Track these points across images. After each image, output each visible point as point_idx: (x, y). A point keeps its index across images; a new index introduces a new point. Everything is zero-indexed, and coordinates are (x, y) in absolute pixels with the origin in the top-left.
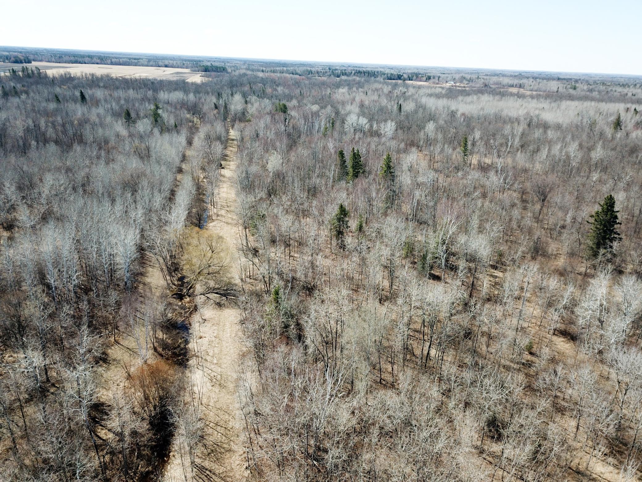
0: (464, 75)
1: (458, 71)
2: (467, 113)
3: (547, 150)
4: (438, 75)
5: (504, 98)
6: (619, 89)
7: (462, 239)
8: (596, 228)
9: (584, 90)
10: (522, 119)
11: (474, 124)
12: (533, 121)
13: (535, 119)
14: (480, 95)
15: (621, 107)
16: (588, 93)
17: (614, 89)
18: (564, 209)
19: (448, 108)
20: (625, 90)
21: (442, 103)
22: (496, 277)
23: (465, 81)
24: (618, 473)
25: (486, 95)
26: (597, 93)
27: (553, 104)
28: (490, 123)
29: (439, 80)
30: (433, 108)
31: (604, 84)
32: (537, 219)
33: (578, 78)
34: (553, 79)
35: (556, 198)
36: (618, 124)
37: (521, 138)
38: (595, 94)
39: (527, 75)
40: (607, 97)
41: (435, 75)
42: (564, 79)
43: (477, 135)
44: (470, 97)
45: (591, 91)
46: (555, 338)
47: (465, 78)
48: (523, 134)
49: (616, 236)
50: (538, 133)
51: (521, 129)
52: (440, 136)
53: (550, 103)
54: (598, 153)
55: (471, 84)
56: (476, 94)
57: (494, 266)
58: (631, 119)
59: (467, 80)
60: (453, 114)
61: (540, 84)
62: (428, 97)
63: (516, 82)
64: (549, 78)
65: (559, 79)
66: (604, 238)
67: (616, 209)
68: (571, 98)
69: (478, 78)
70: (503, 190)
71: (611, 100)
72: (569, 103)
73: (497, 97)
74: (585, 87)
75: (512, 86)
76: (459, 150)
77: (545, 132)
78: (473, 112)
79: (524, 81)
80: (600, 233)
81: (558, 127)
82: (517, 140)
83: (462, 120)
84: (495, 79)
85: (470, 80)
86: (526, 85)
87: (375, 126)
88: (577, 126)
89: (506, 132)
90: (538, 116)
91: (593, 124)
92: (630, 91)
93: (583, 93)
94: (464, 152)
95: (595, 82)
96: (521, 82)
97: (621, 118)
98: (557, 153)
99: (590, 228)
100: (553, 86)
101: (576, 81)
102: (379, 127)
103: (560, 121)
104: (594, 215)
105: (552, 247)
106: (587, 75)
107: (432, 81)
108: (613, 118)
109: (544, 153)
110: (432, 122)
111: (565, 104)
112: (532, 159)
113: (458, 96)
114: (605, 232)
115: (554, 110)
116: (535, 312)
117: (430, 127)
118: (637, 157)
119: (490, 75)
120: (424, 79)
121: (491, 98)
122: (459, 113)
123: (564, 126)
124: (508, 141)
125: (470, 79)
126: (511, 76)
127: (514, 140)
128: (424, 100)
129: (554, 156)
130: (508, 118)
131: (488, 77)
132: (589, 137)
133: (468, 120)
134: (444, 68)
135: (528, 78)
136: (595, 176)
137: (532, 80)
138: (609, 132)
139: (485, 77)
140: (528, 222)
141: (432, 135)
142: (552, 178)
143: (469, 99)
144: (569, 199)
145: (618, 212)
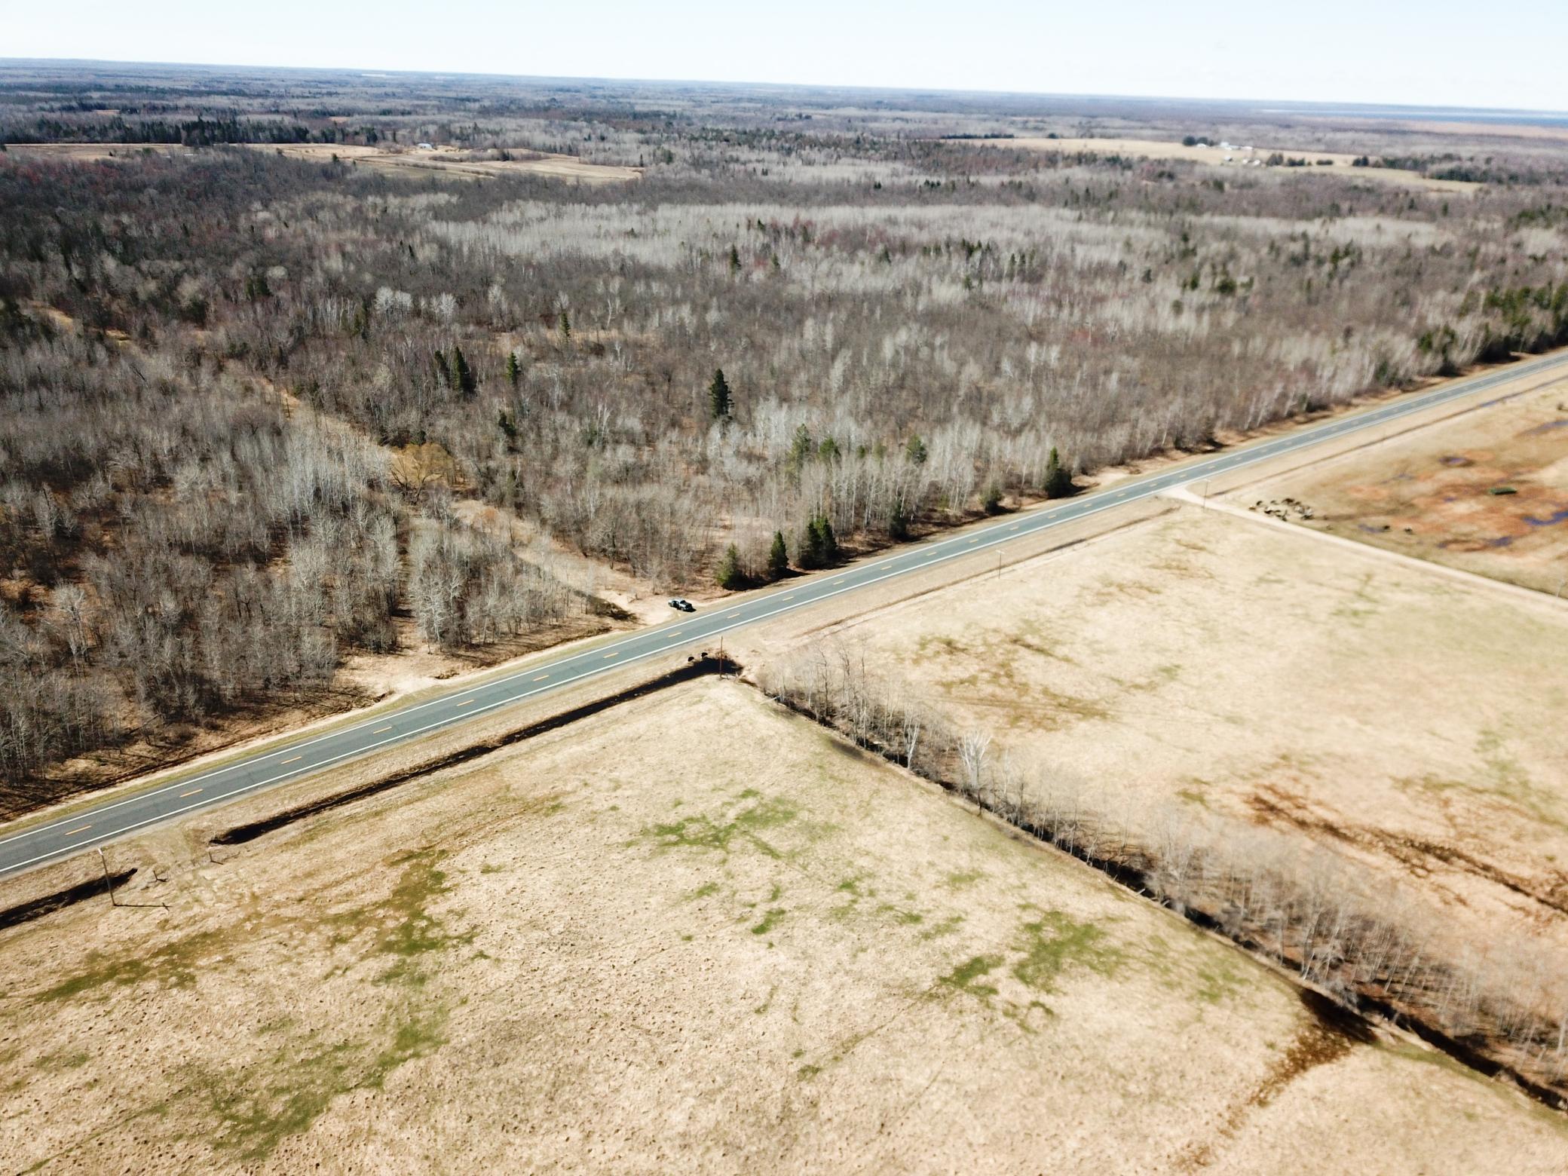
3: (657, 314)
6: (744, 154)
9: (686, 163)
16: (693, 174)
17: (735, 155)
18: (689, 387)
23: (452, 141)
27: (646, 220)
29: (395, 139)
32: (668, 401)
35: (680, 376)
37: (621, 298)
43: (564, 299)
44: (506, 209)
45: (698, 163)
47: (449, 132)
49: (729, 402)
50: (639, 288)
58: (754, 242)
60: (510, 262)
63: (558, 139)
66: (721, 405)
68: (668, 191)
70: (626, 375)
77: (648, 284)
80: (717, 402)
82: (617, 301)
86: (581, 151)
87: (423, 303)
89: (600, 291)
93: (685, 175)
99: (710, 400)
100: (631, 149)
102: (429, 303)
104: (711, 388)
105: (685, 421)
112: (642, 329)
113: (486, 210)
117: (497, 294)
127: (614, 302)
129: (668, 324)
133: (539, 272)
135: (575, 117)
138: (725, 273)
140: (661, 402)
142: (672, 355)
144: (691, 376)
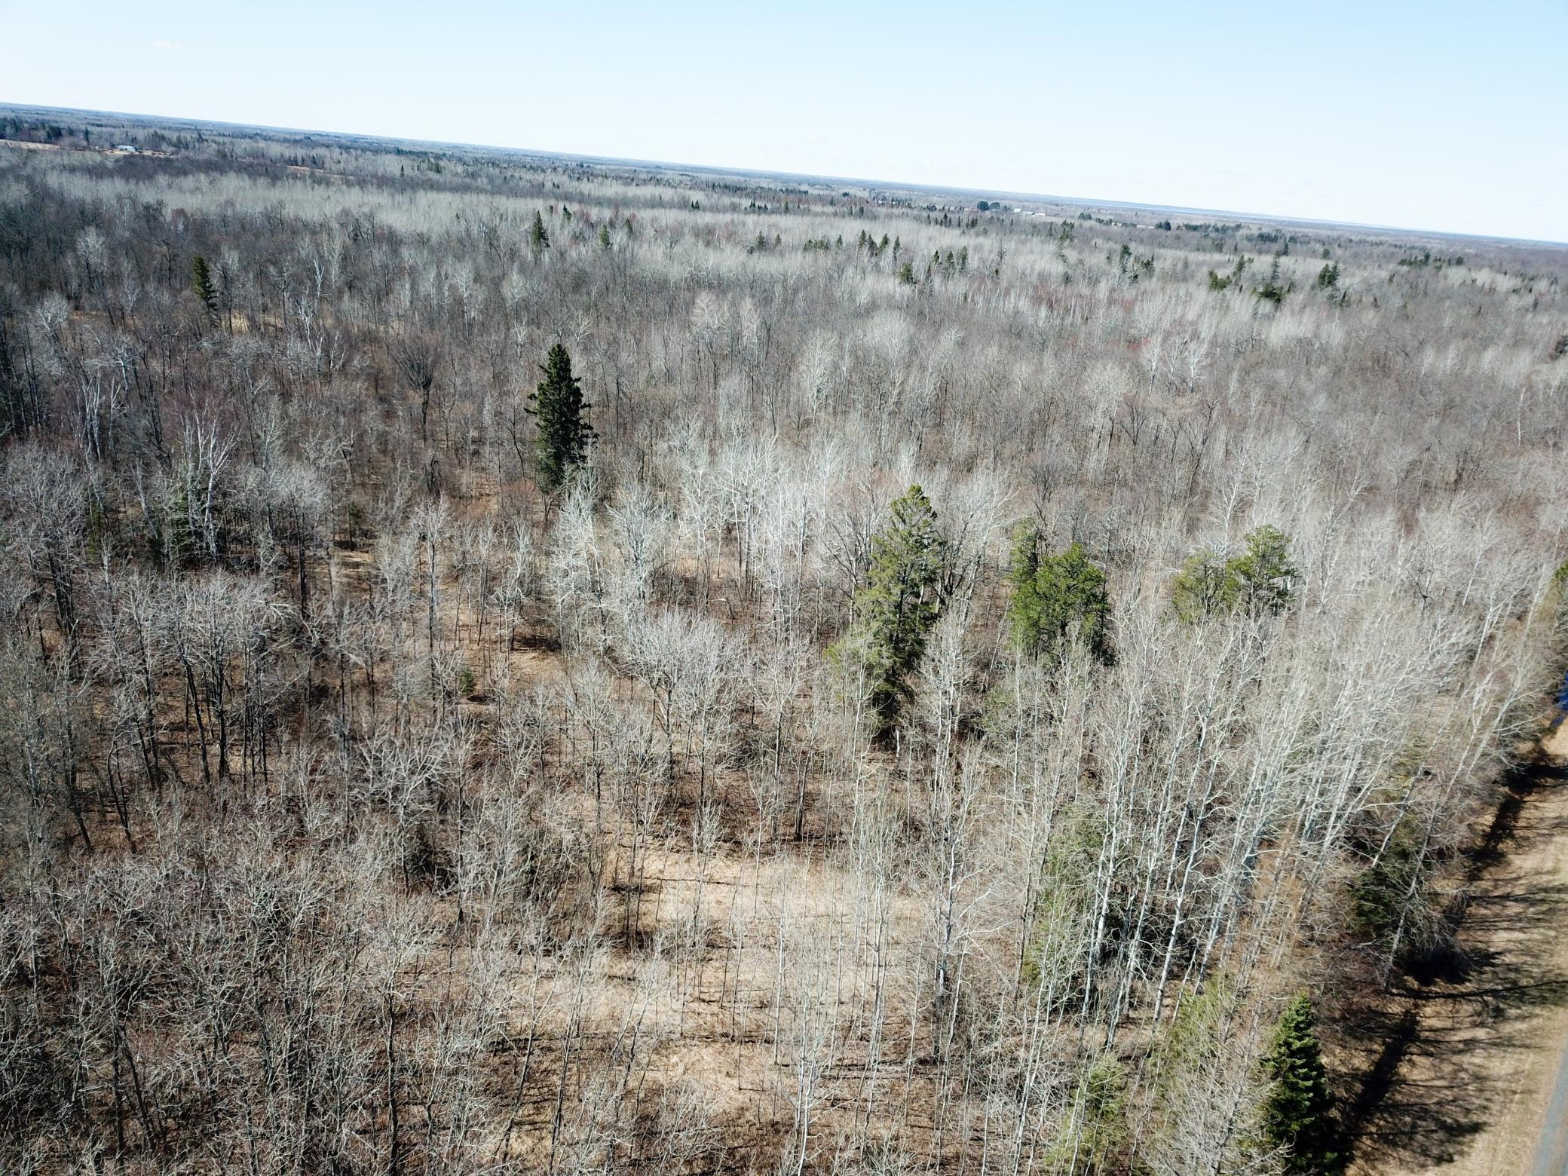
0: (159, 131)
1: (140, 123)
2: (189, 211)
3: (408, 286)
4: (83, 128)
5: (279, 183)
6: (529, 176)
7: (250, 478)
8: (546, 420)
9: (457, 174)
10: (336, 226)
11: (216, 236)
12: (364, 230)
13: (366, 225)
14: (217, 175)
15: (539, 205)
16: (468, 180)
17: (517, 175)
19: (134, 202)
20: (539, 177)
21: (109, 190)
22: (357, 565)
23: (164, 147)
24: (688, 861)
25: (232, 174)
26: (485, 180)
27: (399, 198)
28: (257, 237)
29: (87, 139)
30: (88, 199)
31: (494, 164)
32: (422, 433)
33: (440, 152)
34: (388, 152)
35: (451, 376)
36: (540, 235)
37: (343, 268)
38: (482, 181)
39: (325, 140)
40: (505, 186)
41: (74, 127)
42: (411, 153)
44: (190, 178)
45: (473, 176)
46: (515, 657)
47: (163, 138)
48: (345, 258)
49: (585, 432)
50: (379, 256)
51: (338, 246)
52: (126, 266)
53: (393, 196)
54: (515, 287)
55: (183, 152)
56: (207, 173)
57: (346, 542)
58: (562, 227)
59: (170, 143)
60: (151, 215)
61: (361, 160)
62: (66, 174)
63: (300, 152)
64: (377, 148)
65: (399, 152)
66: (566, 441)
67: (574, 375)
68: (434, 186)
69: (200, 139)
71: (515, 193)
72: (432, 195)
73: (262, 181)
74: (460, 169)
75: (295, 162)
76: (190, 294)
77: (395, 252)
78: (205, 210)
79: (321, 151)
80: (556, 432)
81: (422, 241)
82: (335, 270)
83: (181, 227)
84: (246, 144)
85: (180, 144)
86: (327, 161)
88: (460, 241)
89: (303, 254)
90: (370, 217)
91: (491, 237)
92: (549, 179)
93: (458, 180)
94: (206, 299)
95: (476, 161)
96: (314, 153)
97: (545, 225)
98: (433, 291)
99: (533, 427)
100: (391, 165)
101: (438, 157)
103: (423, 227)
104: (537, 393)
105: (467, 478)
106: (456, 147)
107: (67, 141)
108: (528, 225)
109: (404, 294)
110: (92, 231)
111: (423, 198)
112: (381, 309)
113: (156, 173)
114: (563, 427)
115: (404, 208)
116: (462, 617)
117: (91, 242)
118: (589, 294)
119: (233, 136)
120: (42, 134)
121: (246, 181)
122: (168, 214)
123: (434, 239)
124: (315, 272)
125: (179, 140)
126: (286, 140)
127: (327, 271)
128: (53, 180)
129: (428, 297)
130: (300, 224)
131: (226, 139)
132: (489, 256)
133: (199, 228)
134: (96, 114)
135: (327, 146)
136: (520, 333)
137: (338, 150)
138: (527, 252)
139: (220, 139)
141: (100, 261)
143: (189, 182)
145: (578, 380)
